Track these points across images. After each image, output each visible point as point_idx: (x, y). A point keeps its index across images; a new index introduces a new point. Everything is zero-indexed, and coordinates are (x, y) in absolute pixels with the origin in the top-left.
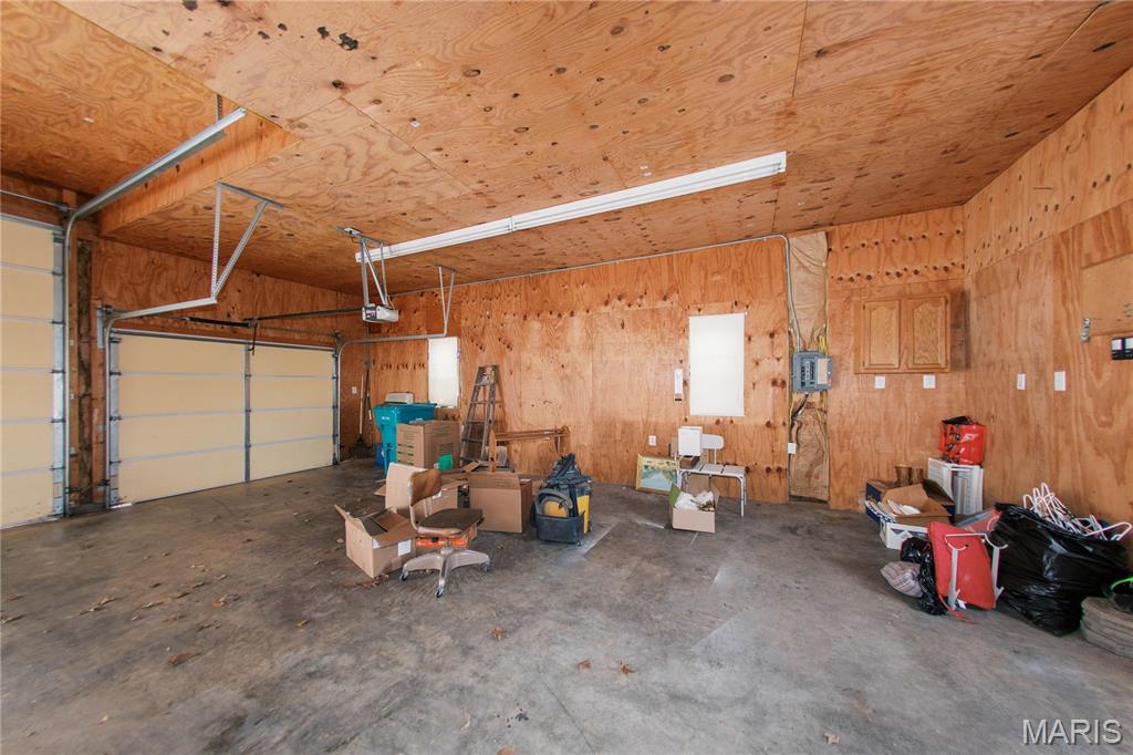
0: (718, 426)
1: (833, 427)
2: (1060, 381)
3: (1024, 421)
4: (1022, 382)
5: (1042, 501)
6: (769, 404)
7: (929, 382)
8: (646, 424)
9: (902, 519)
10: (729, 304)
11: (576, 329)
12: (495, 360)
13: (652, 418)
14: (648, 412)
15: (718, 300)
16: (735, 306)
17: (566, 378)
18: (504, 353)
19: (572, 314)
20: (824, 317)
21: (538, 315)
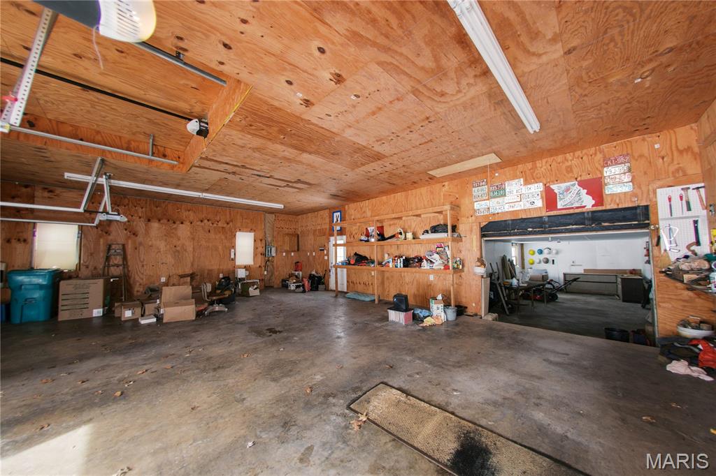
0: (246, 268)
1: (275, 266)
2: (314, 254)
3: (309, 261)
4: (308, 254)
5: (314, 273)
6: (260, 261)
7: (293, 254)
8: (219, 269)
9: (294, 283)
10: (249, 230)
11: (183, 230)
12: (121, 240)
13: (221, 267)
14: (220, 265)
15: (246, 228)
16: (251, 230)
17: (178, 251)
18: (129, 237)
19: (182, 223)
20: (273, 237)
21: (159, 220)
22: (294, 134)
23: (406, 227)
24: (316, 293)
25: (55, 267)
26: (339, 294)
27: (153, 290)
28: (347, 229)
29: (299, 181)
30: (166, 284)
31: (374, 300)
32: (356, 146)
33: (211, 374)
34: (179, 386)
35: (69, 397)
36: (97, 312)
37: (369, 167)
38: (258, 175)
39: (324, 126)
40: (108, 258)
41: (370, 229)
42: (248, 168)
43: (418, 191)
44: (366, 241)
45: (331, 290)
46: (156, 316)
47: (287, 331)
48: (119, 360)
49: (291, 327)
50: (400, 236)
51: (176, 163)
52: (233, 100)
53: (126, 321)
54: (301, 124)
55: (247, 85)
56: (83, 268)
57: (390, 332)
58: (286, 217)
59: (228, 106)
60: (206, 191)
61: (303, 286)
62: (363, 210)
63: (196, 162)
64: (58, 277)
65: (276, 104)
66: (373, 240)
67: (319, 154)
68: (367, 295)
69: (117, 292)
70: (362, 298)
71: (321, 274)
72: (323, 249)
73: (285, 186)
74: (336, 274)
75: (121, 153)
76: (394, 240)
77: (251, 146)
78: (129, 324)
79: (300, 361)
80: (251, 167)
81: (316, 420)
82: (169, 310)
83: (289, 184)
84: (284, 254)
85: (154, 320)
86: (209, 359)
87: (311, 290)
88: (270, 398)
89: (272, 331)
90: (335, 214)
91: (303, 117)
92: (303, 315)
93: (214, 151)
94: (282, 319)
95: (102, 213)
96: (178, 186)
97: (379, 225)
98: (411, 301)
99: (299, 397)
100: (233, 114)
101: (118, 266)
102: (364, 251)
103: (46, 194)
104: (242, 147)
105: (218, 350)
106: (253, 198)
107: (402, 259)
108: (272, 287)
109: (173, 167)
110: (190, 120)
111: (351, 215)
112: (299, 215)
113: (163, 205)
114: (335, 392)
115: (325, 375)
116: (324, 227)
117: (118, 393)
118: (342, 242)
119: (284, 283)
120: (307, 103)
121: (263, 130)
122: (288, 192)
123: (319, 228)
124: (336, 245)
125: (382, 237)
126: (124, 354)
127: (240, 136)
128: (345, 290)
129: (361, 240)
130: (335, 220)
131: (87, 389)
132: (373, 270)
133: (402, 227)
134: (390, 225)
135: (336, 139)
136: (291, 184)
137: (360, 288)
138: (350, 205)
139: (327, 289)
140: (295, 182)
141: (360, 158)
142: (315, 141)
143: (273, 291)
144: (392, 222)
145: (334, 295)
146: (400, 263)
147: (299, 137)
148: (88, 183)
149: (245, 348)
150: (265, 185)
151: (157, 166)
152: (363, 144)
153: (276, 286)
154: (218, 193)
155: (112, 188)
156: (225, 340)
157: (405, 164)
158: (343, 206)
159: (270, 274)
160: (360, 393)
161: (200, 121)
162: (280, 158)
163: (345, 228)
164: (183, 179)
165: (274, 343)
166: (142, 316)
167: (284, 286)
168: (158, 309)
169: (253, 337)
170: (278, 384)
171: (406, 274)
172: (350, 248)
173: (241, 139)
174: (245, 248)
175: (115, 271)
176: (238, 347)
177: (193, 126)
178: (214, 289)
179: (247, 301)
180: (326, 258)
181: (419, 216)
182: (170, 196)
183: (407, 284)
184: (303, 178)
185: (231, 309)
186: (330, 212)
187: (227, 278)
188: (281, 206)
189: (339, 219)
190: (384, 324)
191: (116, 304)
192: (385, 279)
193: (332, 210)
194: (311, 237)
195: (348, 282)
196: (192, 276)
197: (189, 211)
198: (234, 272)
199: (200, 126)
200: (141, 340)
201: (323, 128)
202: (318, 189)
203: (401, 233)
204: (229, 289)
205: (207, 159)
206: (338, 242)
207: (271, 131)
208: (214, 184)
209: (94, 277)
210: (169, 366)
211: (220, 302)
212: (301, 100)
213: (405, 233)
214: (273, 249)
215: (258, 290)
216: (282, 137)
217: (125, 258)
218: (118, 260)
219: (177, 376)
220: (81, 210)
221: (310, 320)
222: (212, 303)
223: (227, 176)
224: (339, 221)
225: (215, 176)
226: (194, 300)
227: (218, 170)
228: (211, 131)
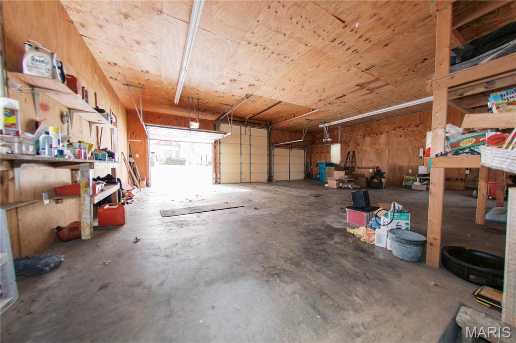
8: (408, 166)
11: (383, 138)
12: (353, 149)
13: (411, 164)
14: (409, 163)
17: (379, 153)
18: (356, 147)
19: (382, 134)
21: (369, 135)
25: (335, 163)
40: (347, 158)
56: (343, 162)
113: (371, 125)
197: (386, 124)
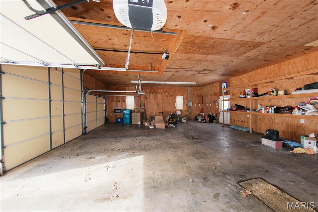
0: (180, 110)
1: (192, 110)
2: (211, 105)
3: (208, 108)
4: (208, 105)
5: (210, 114)
6: (186, 108)
7: (200, 105)
9: (201, 118)
10: (181, 95)
11: (159, 96)
12: (143, 101)
13: (172, 110)
15: (180, 94)
16: (182, 95)
17: (158, 104)
18: (145, 100)
19: (159, 94)
20: (191, 97)
21: (153, 93)
22: (205, 47)
23: (278, 87)
24: (212, 124)
25: (130, 109)
26: (224, 125)
27: (152, 117)
28: (230, 92)
29: (205, 70)
30: (156, 115)
31: (249, 131)
32: (242, 43)
33: (173, 149)
34: (163, 151)
35: (137, 146)
36: (139, 123)
37: (250, 54)
38: (186, 71)
39: (221, 38)
40: (141, 106)
41: (247, 91)
42: (182, 69)
43: (291, 61)
44: (244, 97)
45: (220, 123)
46: (153, 126)
47: (200, 139)
48: (146, 138)
49: (202, 138)
50: (272, 93)
51: (158, 72)
52: (179, 40)
53: (146, 126)
54: (209, 40)
55: (185, 31)
56: (136, 109)
57: (263, 151)
58: (196, 88)
59: (177, 43)
60: (167, 81)
61: (205, 120)
62: (242, 80)
63: (164, 70)
64: (131, 111)
65: (197, 35)
66: (249, 97)
67: (217, 54)
68: (244, 128)
69: (143, 117)
70: (240, 129)
71: (214, 115)
72: (216, 102)
73: (197, 74)
74: (224, 115)
75: (143, 72)
76: (267, 96)
77: (185, 58)
78: (147, 127)
79: (208, 153)
80: (184, 68)
81: (220, 183)
82: (157, 124)
83: (199, 72)
84: (196, 105)
85: (153, 127)
86: (171, 144)
87: (209, 122)
88: (196, 165)
89: (193, 138)
90: (223, 84)
91: (210, 37)
92: (207, 133)
93: (171, 64)
94: (197, 133)
95: (139, 92)
96: (158, 80)
97: (254, 87)
98: (281, 135)
99: (210, 169)
100: (179, 46)
101: (143, 109)
102: (242, 103)
103: (128, 88)
104: (181, 60)
105: (174, 141)
106: (183, 81)
107: (273, 108)
108: (190, 119)
109: (157, 73)
110: (163, 54)
111: (234, 83)
112: (202, 87)
113: (153, 88)
114: (229, 173)
115: (222, 163)
116: (216, 91)
117: (148, 148)
118: (227, 99)
119: (196, 118)
120: (214, 28)
121: (190, 49)
122: (199, 76)
123: (213, 92)
124: (223, 100)
125: (256, 94)
126: (147, 136)
127: (181, 55)
128: (229, 124)
129: (240, 97)
130: (223, 87)
131: (141, 145)
132: (248, 114)
133: (274, 87)
134: (263, 87)
135: (229, 42)
136: (200, 72)
137: (239, 123)
138: (233, 78)
139: (218, 122)
140: (203, 71)
141: (244, 50)
142: (215, 48)
143: (191, 121)
144: (265, 85)
145: (222, 126)
146: (271, 111)
147: (207, 47)
148: (136, 83)
149: (183, 142)
150: (189, 75)
151: (153, 74)
152: (247, 40)
153: (192, 119)
154: (171, 81)
155: (141, 84)
156: (176, 138)
157: (281, 44)
158: (228, 79)
159: (190, 114)
160: (245, 179)
161: (166, 53)
162: (197, 61)
163: (229, 91)
164: (160, 77)
165: (195, 143)
166: (150, 125)
167: (196, 119)
168: (154, 123)
169: (186, 139)
170: (199, 161)
171: (275, 117)
172: (232, 102)
173: (181, 56)
174: (180, 102)
175: (143, 110)
176: (181, 142)
177: (164, 56)
178: (170, 118)
179: (181, 124)
180: (217, 107)
181: (292, 78)
182: (155, 84)
183: (277, 124)
184: (207, 68)
185: (176, 126)
186: (220, 83)
187: (174, 114)
188: (195, 83)
189: (225, 87)
190: (258, 145)
191: (144, 121)
192: (258, 120)
193: (221, 82)
194: (209, 96)
195: (230, 119)
196: (162, 113)
197: (161, 89)
198: (176, 112)
199: (166, 55)
200: (150, 133)
201: (221, 39)
202: (214, 72)
203: (273, 92)
204: (175, 119)
205: (168, 68)
206: (225, 99)
207: (194, 49)
208: (170, 78)
209: (138, 112)
210: (159, 143)
211: (172, 123)
212: (211, 28)
213: (277, 91)
214: (191, 103)
215: (185, 120)
216: (199, 50)
217: (145, 107)
218: (143, 107)
219: (162, 147)
220: (136, 92)
221: (210, 136)
222: (169, 124)
223: (174, 73)
224: (225, 88)
225: (169, 74)
226: (164, 122)
227: (171, 72)
228: (170, 56)
